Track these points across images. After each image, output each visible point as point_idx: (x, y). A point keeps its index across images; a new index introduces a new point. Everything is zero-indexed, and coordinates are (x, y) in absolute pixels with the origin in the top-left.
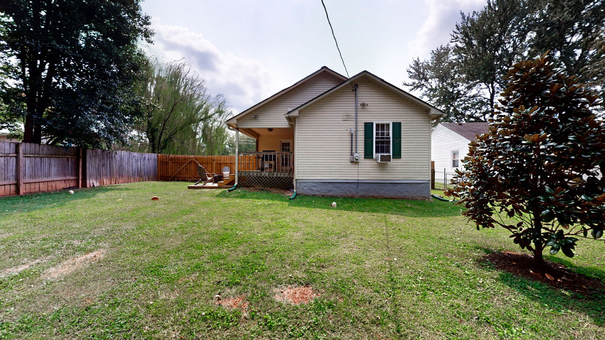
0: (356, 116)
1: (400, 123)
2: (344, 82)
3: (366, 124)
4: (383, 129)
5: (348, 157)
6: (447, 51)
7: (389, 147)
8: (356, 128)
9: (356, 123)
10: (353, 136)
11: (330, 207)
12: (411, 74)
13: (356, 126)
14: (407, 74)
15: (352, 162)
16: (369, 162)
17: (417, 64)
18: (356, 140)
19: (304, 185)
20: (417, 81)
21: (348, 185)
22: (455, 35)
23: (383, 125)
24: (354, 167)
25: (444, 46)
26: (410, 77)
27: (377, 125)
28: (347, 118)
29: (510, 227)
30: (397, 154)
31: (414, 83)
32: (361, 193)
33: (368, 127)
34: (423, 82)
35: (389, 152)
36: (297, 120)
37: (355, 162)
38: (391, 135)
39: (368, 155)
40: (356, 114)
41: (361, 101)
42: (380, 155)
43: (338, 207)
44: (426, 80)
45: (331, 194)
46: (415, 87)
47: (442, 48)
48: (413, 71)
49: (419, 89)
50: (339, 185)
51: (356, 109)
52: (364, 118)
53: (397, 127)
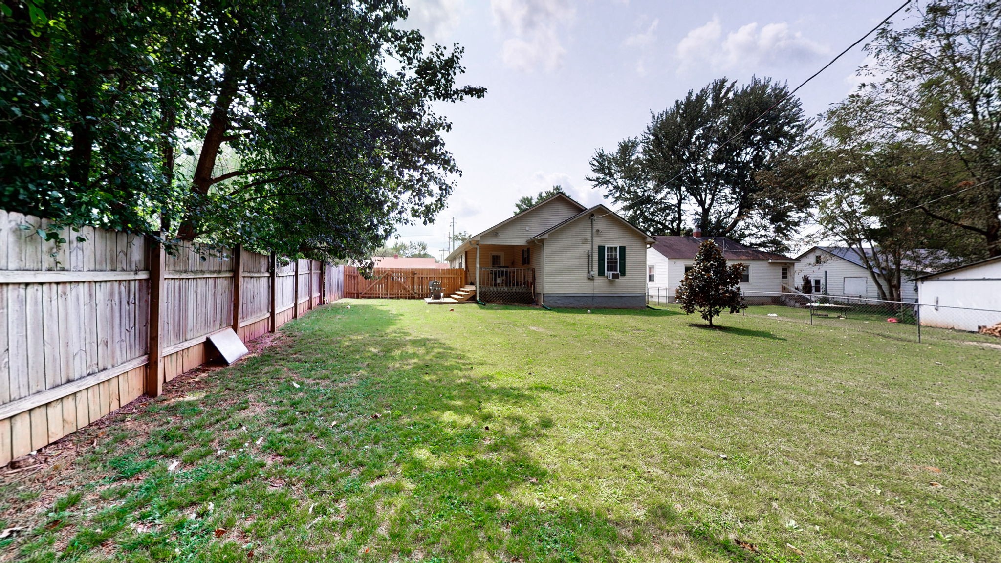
0: (592, 240)
1: (625, 247)
2: (583, 210)
3: (599, 247)
4: (612, 252)
5: (585, 274)
6: (634, 144)
7: (616, 266)
8: (592, 250)
9: (592, 246)
10: (589, 257)
11: (586, 313)
12: (595, 167)
13: (592, 248)
14: (590, 167)
15: (589, 279)
16: (601, 279)
17: (601, 156)
18: (592, 261)
19: (550, 298)
20: (601, 176)
21: (586, 298)
22: (646, 135)
23: (612, 248)
24: (591, 283)
25: (632, 139)
26: (594, 170)
27: (608, 248)
28: (585, 242)
29: (701, 312)
30: (623, 273)
31: (598, 179)
32: (595, 305)
33: (601, 249)
34: (608, 178)
35: (616, 271)
36: (545, 242)
37: (591, 278)
38: (618, 257)
39: (601, 273)
40: (592, 238)
41: (596, 227)
42: (611, 273)
43: (592, 313)
44: (611, 176)
45: (572, 306)
46: (599, 183)
47: (629, 141)
48: (597, 164)
49: (605, 186)
50: (578, 298)
51: (592, 234)
52: (598, 242)
53: (623, 250)
